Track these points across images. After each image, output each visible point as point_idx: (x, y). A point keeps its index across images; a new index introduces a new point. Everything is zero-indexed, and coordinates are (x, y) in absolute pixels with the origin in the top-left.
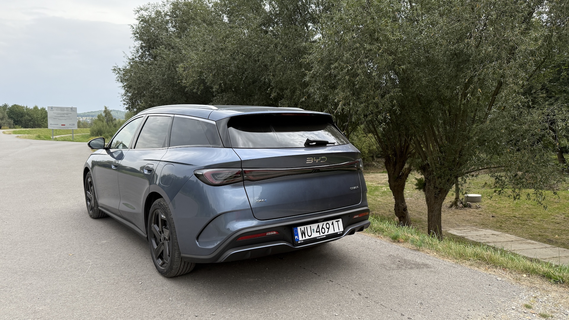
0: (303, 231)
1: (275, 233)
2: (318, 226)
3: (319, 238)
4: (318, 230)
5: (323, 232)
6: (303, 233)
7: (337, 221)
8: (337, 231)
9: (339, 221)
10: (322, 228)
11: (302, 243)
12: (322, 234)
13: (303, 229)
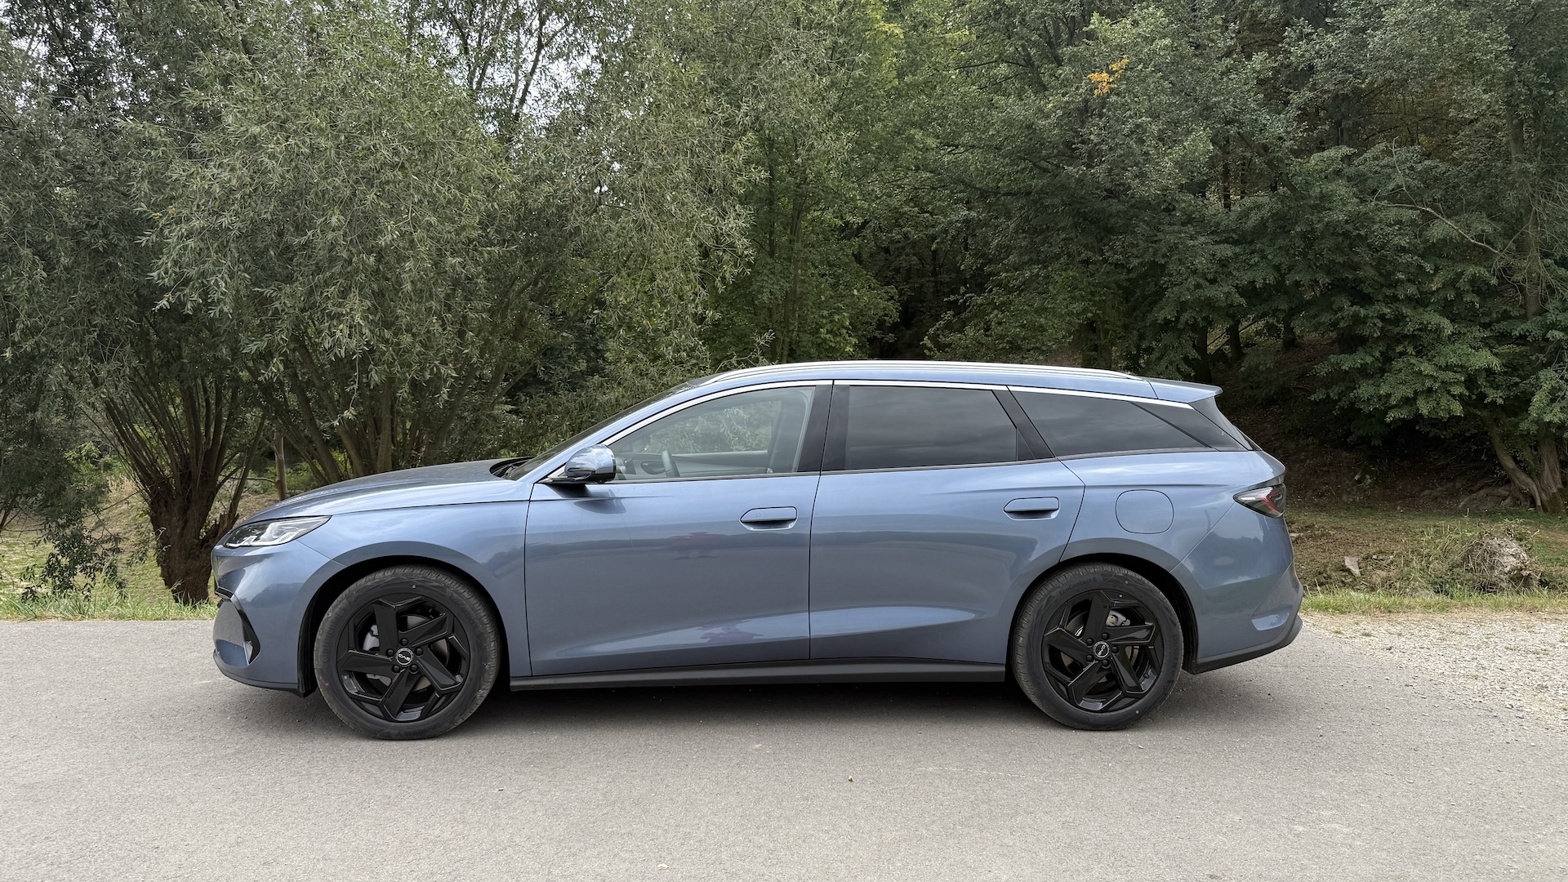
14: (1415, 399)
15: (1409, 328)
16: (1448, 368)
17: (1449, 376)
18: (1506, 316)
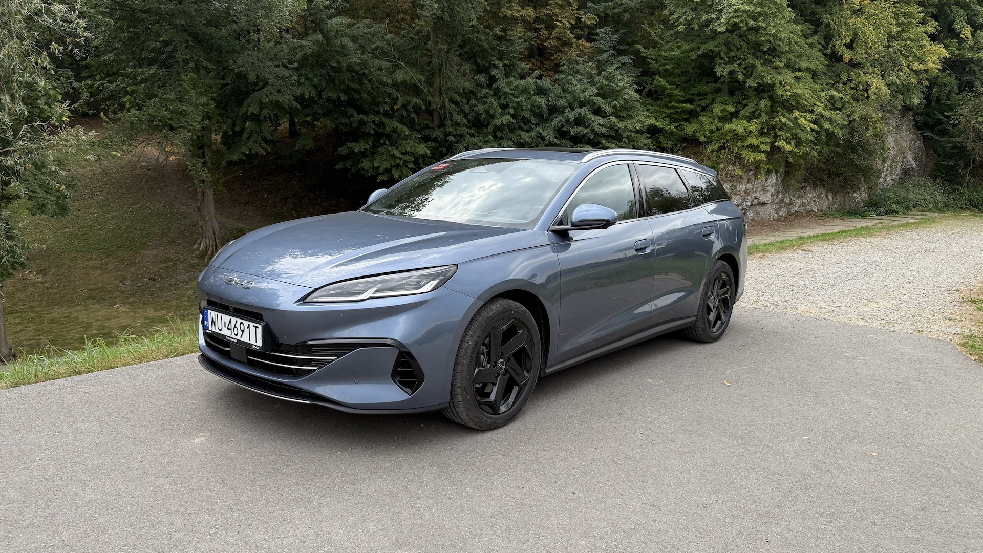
14: (390, 170)
15: (387, 130)
16: (406, 153)
17: (407, 158)
18: (427, 127)
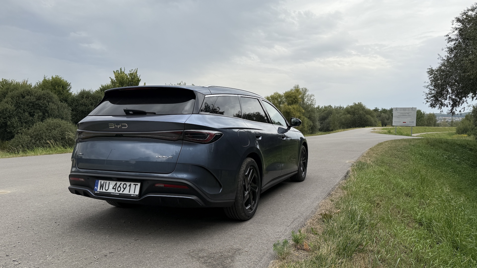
0: (102, 184)
1: (83, 180)
2: (116, 184)
3: (113, 194)
4: (115, 187)
5: (119, 190)
6: (102, 186)
7: (136, 185)
8: (132, 193)
9: (137, 185)
10: (119, 186)
11: (97, 193)
12: (117, 192)
13: (102, 183)
